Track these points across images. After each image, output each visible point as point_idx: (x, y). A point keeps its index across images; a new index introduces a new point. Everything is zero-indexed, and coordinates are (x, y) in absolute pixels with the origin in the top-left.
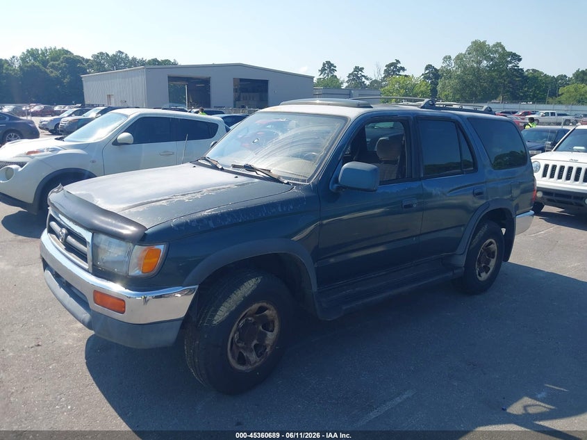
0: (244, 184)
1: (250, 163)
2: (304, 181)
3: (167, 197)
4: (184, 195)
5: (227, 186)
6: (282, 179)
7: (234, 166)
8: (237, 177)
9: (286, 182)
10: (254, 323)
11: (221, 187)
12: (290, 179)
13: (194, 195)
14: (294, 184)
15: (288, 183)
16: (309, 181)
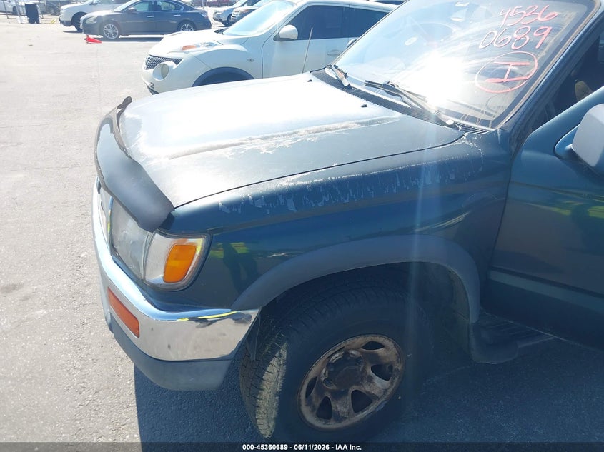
0: (372, 122)
1: (394, 80)
2: (485, 123)
3: (236, 141)
4: (265, 138)
5: (343, 125)
6: (443, 117)
7: (369, 84)
8: (365, 106)
9: (450, 122)
10: (357, 360)
11: (331, 126)
12: (458, 115)
13: (281, 139)
14: (466, 128)
15: (453, 126)
16: (495, 123)
